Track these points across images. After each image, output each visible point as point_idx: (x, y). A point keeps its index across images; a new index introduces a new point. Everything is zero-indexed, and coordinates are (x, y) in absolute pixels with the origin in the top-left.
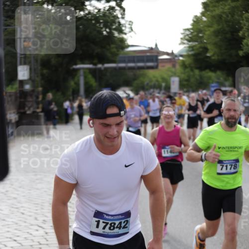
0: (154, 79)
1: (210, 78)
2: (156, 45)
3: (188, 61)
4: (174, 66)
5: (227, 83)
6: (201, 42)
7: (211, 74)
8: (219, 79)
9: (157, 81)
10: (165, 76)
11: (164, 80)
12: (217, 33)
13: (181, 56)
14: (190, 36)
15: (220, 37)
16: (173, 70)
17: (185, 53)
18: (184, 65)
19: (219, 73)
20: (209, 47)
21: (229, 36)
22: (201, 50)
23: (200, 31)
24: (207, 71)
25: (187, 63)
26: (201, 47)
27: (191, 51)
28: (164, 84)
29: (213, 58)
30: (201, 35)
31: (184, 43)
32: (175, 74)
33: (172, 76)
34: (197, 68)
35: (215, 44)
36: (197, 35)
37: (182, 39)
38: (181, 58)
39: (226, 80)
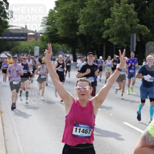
0: (24, 47)
1: (58, 48)
2: (26, 26)
3: (45, 37)
4: (36, 39)
5: (68, 52)
6: (54, 26)
7: (59, 45)
8: (63, 49)
9: (26, 48)
10: (31, 45)
11: (30, 47)
12: (63, 21)
13: (41, 34)
14: (47, 21)
15: (65, 23)
16: (36, 42)
17: (44, 32)
18: (43, 39)
19: (63, 45)
20: (58, 29)
21: (70, 22)
22: (53, 30)
23: (53, 19)
24: (57, 43)
25: (44, 38)
26: (53, 29)
27: (47, 31)
28: (30, 51)
29: (61, 36)
30: (54, 21)
31: (43, 26)
32: (37, 45)
33: (35, 46)
34: (50, 41)
35: (62, 27)
36: (51, 21)
37: (42, 23)
38: (41, 35)
39: (68, 49)
